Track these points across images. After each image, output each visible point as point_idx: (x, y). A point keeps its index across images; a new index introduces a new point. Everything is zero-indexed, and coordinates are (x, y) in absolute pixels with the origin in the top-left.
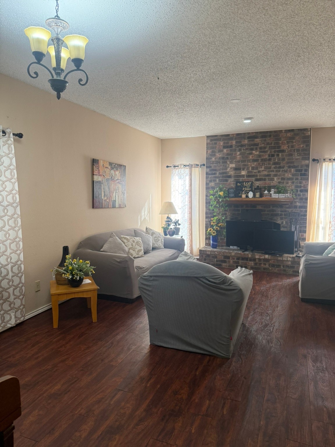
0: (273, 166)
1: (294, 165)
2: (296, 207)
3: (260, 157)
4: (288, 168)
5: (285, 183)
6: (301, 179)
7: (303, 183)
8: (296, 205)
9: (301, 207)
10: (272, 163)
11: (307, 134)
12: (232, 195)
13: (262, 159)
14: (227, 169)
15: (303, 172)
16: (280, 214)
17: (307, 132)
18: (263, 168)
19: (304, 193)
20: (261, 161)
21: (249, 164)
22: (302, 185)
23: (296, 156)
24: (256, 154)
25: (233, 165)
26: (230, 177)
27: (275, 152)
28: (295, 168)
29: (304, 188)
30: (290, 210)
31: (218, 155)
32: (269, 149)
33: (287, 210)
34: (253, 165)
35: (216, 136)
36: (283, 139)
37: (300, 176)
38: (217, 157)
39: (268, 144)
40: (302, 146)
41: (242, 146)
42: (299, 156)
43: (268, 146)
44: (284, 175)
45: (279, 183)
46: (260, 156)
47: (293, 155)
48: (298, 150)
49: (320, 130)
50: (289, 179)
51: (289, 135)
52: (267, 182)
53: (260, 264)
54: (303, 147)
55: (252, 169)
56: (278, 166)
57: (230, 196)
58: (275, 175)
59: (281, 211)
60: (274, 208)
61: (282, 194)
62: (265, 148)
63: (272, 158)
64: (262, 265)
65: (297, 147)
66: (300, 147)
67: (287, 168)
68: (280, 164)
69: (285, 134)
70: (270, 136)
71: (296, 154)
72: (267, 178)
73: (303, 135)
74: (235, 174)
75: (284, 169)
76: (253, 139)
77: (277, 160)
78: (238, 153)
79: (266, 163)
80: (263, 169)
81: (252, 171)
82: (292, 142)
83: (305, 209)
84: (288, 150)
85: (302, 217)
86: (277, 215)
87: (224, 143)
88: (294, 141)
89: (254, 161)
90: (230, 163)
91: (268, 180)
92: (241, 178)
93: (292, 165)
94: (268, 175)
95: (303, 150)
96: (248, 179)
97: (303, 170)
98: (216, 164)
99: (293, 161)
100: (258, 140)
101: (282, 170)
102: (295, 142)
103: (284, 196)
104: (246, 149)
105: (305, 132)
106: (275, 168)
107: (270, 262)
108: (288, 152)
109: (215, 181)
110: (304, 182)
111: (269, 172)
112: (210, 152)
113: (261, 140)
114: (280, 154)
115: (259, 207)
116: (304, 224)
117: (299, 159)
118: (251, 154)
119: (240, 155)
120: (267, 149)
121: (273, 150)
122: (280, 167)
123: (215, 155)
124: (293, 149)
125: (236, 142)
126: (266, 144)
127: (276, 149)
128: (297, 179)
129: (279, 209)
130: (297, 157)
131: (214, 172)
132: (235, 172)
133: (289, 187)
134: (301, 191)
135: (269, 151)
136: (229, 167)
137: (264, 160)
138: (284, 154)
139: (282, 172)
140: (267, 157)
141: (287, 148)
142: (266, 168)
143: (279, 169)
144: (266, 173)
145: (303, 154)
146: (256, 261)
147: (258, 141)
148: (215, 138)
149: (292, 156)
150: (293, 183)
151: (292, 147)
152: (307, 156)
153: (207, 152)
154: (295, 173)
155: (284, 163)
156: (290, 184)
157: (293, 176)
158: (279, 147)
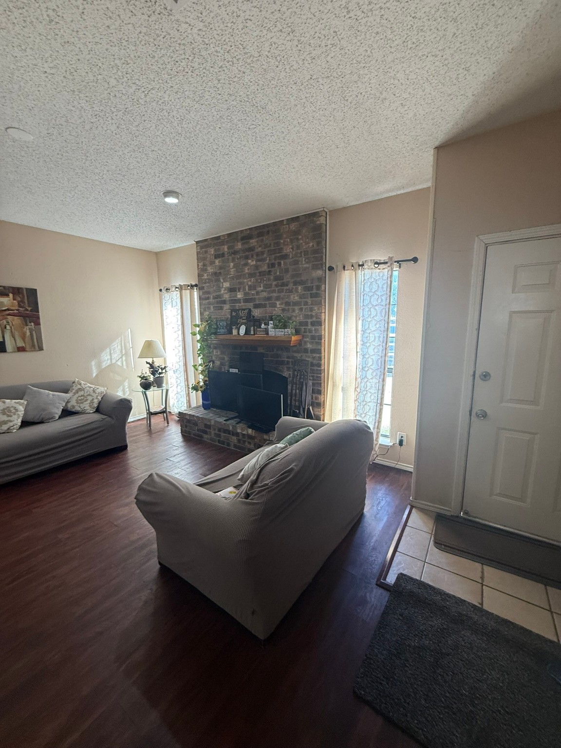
0: (274, 283)
1: (302, 280)
2: (306, 351)
3: (257, 269)
4: (293, 285)
5: (290, 311)
6: (312, 304)
7: (315, 310)
8: (306, 347)
9: (313, 351)
10: (272, 278)
11: (318, 222)
12: (224, 331)
13: (260, 272)
14: (221, 291)
15: (314, 291)
16: (287, 361)
17: (317, 219)
18: (262, 287)
19: (316, 327)
20: (260, 276)
21: (246, 281)
22: (314, 314)
23: (304, 263)
24: (252, 265)
25: (227, 285)
26: (224, 302)
27: (275, 259)
28: (303, 285)
29: (317, 318)
30: (298, 355)
31: (210, 270)
32: (268, 255)
33: (296, 355)
34: (250, 283)
35: (206, 240)
36: (285, 236)
37: (311, 297)
38: (209, 273)
39: (266, 246)
40: (311, 244)
41: (235, 253)
42: (307, 263)
43: (266, 250)
44: (289, 297)
45: (283, 310)
46: (257, 267)
47: (300, 263)
48: (306, 253)
49: (340, 212)
50: (296, 304)
51: (293, 226)
52: (269, 309)
53: (244, 442)
54: (313, 245)
55: (249, 290)
56: (280, 282)
57: (219, 332)
58: (278, 298)
59: (288, 357)
60: (280, 352)
61: (280, 330)
62: (263, 253)
63: (273, 269)
64: (247, 444)
65: (304, 248)
66: (309, 246)
67: (292, 284)
68: (283, 280)
69: (288, 226)
70: (268, 232)
71: (304, 259)
72: (267, 302)
73: (312, 224)
74: (230, 297)
75: (288, 288)
76: (247, 241)
77: (278, 273)
78: (232, 264)
79: (265, 279)
80: (262, 288)
81: (250, 292)
82: (298, 239)
83: (318, 355)
84: (292, 254)
85: (316, 368)
86: (282, 363)
87: (215, 250)
88: (300, 237)
89: (251, 275)
90: (224, 282)
91: (270, 307)
92: (237, 303)
93: (298, 279)
94: (269, 299)
95: (316, 252)
96: (245, 306)
97: (314, 287)
98: (209, 283)
99: (300, 272)
100: (253, 240)
101: (286, 290)
102: (302, 239)
103: (283, 333)
104: (241, 257)
105: (315, 219)
106: (276, 286)
107: (256, 440)
108: (292, 258)
109: (209, 308)
110: (316, 308)
111: (269, 292)
112: (201, 266)
113: (257, 242)
114: (282, 262)
115: (261, 350)
116: (318, 380)
117: (308, 268)
118: (246, 264)
119: (234, 267)
120: (265, 255)
121: (273, 256)
122: (283, 285)
123: (206, 270)
124: (299, 251)
125: (228, 248)
126: (263, 246)
127: (276, 254)
128: (306, 303)
129: (285, 354)
130: (305, 266)
131: (207, 296)
132: (230, 294)
133: (296, 317)
134: (313, 324)
135: (268, 258)
136: (223, 287)
137: (262, 274)
138: (288, 261)
139: (286, 292)
140: (265, 268)
141: (291, 250)
142: (266, 286)
143: (282, 288)
144: (265, 294)
145: (313, 259)
146: (239, 436)
147: (253, 242)
148: (206, 243)
149: (298, 264)
150: (301, 309)
151: (298, 247)
152: (319, 263)
153: (198, 265)
154: (303, 293)
155: (288, 276)
156: (297, 311)
157: (300, 298)
158: (281, 250)
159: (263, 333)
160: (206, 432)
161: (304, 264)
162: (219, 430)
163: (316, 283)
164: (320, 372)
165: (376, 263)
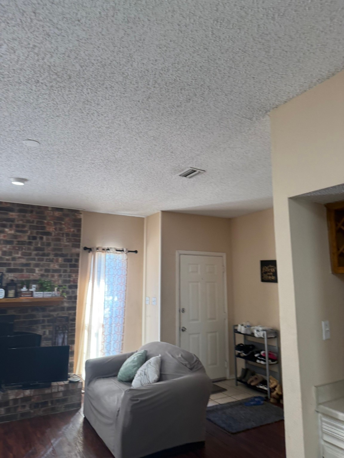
0: (35, 252)
1: (62, 253)
2: (63, 309)
3: (16, 238)
4: (54, 257)
5: (50, 277)
6: (71, 272)
7: (72, 277)
8: (62, 306)
9: (69, 309)
10: (32, 248)
11: (78, 217)
13: (18, 241)
15: (73, 263)
16: (42, 320)
17: (78, 215)
19: (73, 290)
20: (18, 244)
22: (71, 280)
23: (65, 241)
24: (9, 234)
27: (37, 233)
28: (64, 257)
29: (73, 283)
30: (54, 314)
32: (30, 229)
33: (52, 313)
34: (4, 249)
36: (48, 218)
37: (70, 267)
39: (28, 221)
40: (72, 230)
42: (68, 242)
43: (28, 224)
44: (49, 265)
45: (42, 275)
46: (15, 237)
48: (67, 235)
49: (92, 214)
50: (55, 271)
51: (57, 214)
52: (25, 274)
53: (16, 408)
54: (74, 231)
56: (41, 252)
58: (37, 265)
59: (44, 316)
60: (34, 313)
61: (48, 292)
62: (24, 226)
63: (33, 241)
64: (19, 409)
65: (66, 231)
66: (70, 231)
68: (44, 251)
69: (52, 212)
70: (32, 211)
71: (65, 239)
72: (25, 268)
73: (73, 217)
75: (48, 258)
77: (39, 245)
79: (24, 248)
80: (19, 255)
81: (3, 257)
82: (61, 224)
83: (73, 312)
84: (55, 233)
85: (70, 323)
86: (37, 322)
88: (63, 223)
89: (7, 242)
91: (27, 272)
93: (59, 253)
94: (27, 265)
95: (74, 235)
97: (73, 260)
99: (61, 247)
101: (47, 259)
102: (64, 224)
105: (76, 214)
106: (37, 255)
108: (54, 236)
110: (73, 275)
111: (28, 259)
113: (18, 215)
114: (45, 237)
115: (11, 312)
117: (69, 245)
120: (26, 229)
121: (35, 231)
122: (44, 255)
124: (62, 232)
126: (25, 221)
127: (39, 230)
128: (65, 271)
129: (41, 314)
130: (66, 243)
133: (55, 281)
134: (70, 287)
135: (29, 232)
137: (21, 243)
138: (50, 237)
139: (46, 261)
140: (25, 239)
141: (54, 230)
142: (24, 254)
143: (42, 257)
144: (24, 261)
145: (73, 240)
146: (9, 405)
147: (13, 215)
149: (60, 241)
150: (60, 276)
151: (61, 229)
152: (77, 243)
154: (64, 263)
155: (49, 249)
156: (56, 277)
157: (60, 267)
158: (43, 228)
159: (28, 296)
163: (74, 258)
164: (74, 325)
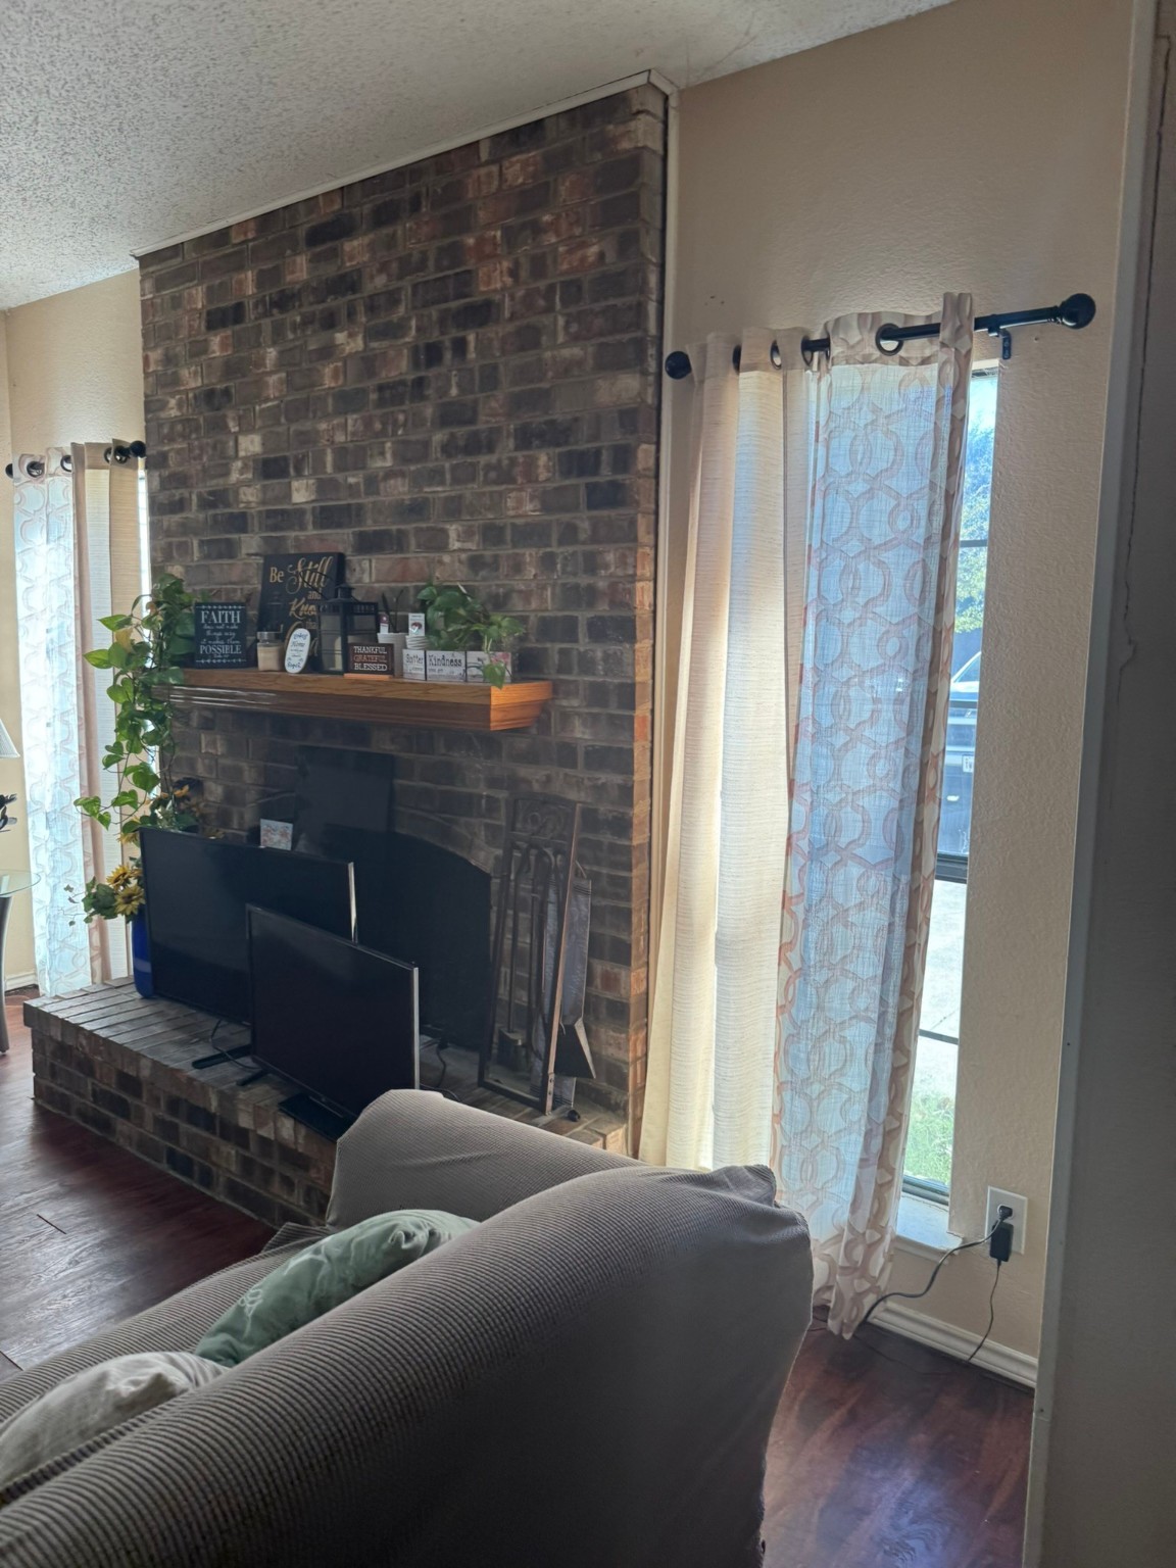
0: (440, 436)
1: (552, 422)
2: (567, 755)
3: (371, 374)
4: (517, 448)
5: (504, 569)
6: (594, 539)
7: (606, 566)
8: (566, 737)
9: (597, 759)
10: (429, 411)
11: (625, 145)
12: (226, 650)
13: (381, 388)
14: (227, 474)
15: (605, 475)
16: (488, 797)
17: (621, 129)
18: (389, 456)
19: (613, 648)
20: (381, 403)
21: (323, 426)
22: (602, 584)
23: (561, 339)
24: (351, 355)
25: (251, 445)
26: (240, 522)
27: (443, 323)
28: (558, 445)
29: (613, 604)
30: (534, 775)
31: (192, 380)
32: (414, 308)
33: (524, 771)
34: (340, 438)
35: (176, 250)
36: (482, 215)
37: (591, 506)
38: (186, 392)
39: (406, 267)
40: (594, 250)
41: (283, 301)
42: (575, 339)
43: (407, 284)
44: (497, 501)
45: (475, 563)
46: (368, 363)
47: (544, 339)
48: (572, 290)
50: (529, 534)
51: (517, 170)
52: (416, 558)
53: (268, 1173)
54: (601, 256)
55: (338, 468)
56: (461, 431)
57: (205, 656)
58: (453, 509)
59: (493, 783)
60: (456, 757)
61: (448, 655)
62: (392, 298)
63: (431, 373)
64: (276, 1187)
65: (565, 267)
66: (583, 259)
67: (511, 443)
68: (472, 421)
69: (495, 168)
70: (415, 205)
71: (561, 321)
72: (409, 527)
73: (598, 156)
74: (263, 502)
75: (493, 459)
76: (329, 245)
77: (454, 391)
78: (272, 354)
79: (401, 417)
80: (388, 462)
81: (340, 477)
82: (537, 229)
83: (621, 779)
84: (512, 298)
85: (607, 838)
86: (468, 804)
87: (210, 293)
88: (547, 218)
89: (347, 401)
90: (241, 432)
91: (420, 547)
92: (290, 528)
93: (537, 419)
94: (417, 509)
96: (322, 539)
97: (605, 456)
98: (185, 437)
99: (545, 385)
100: (355, 243)
101: (489, 467)
102: (553, 226)
103: (458, 671)
104: (307, 321)
105: (611, 127)
106: (448, 449)
108: (513, 317)
109: (184, 548)
110: (610, 557)
111: (418, 480)
112: (157, 362)
113: (371, 247)
114: (471, 338)
115: (383, 744)
116: (617, 896)
117: (580, 363)
118: (327, 352)
119: (280, 365)
120: (401, 310)
121: (434, 312)
122: (475, 445)
123: (176, 380)
124: (542, 284)
125: (260, 283)
126: (394, 266)
127: (446, 300)
128: (569, 534)
130: (566, 353)
131: (177, 494)
132: (264, 486)
133: (526, 596)
134: (598, 630)
135: (413, 323)
136: (236, 457)
137: (391, 394)
138: (496, 332)
139: (487, 482)
140: (400, 367)
141: (509, 280)
142: (402, 457)
143: (469, 460)
144: (399, 490)
145: (599, 323)
146: (246, 1146)
147: (356, 249)
148: (176, 262)
149: (537, 345)
150: (548, 562)
151: (539, 267)
152: (626, 337)
153: (146, 360)
154: (559, 482)
155: (494, 404)
156: (531, 571)
157: (546, 508)
158: (465, 281)
159: (377, 667)
160: (123, 1109)
161: (563, 348)
162: (174, 1105)
163: (614, 437)
164: (622, 858)
165: (888, 332)
